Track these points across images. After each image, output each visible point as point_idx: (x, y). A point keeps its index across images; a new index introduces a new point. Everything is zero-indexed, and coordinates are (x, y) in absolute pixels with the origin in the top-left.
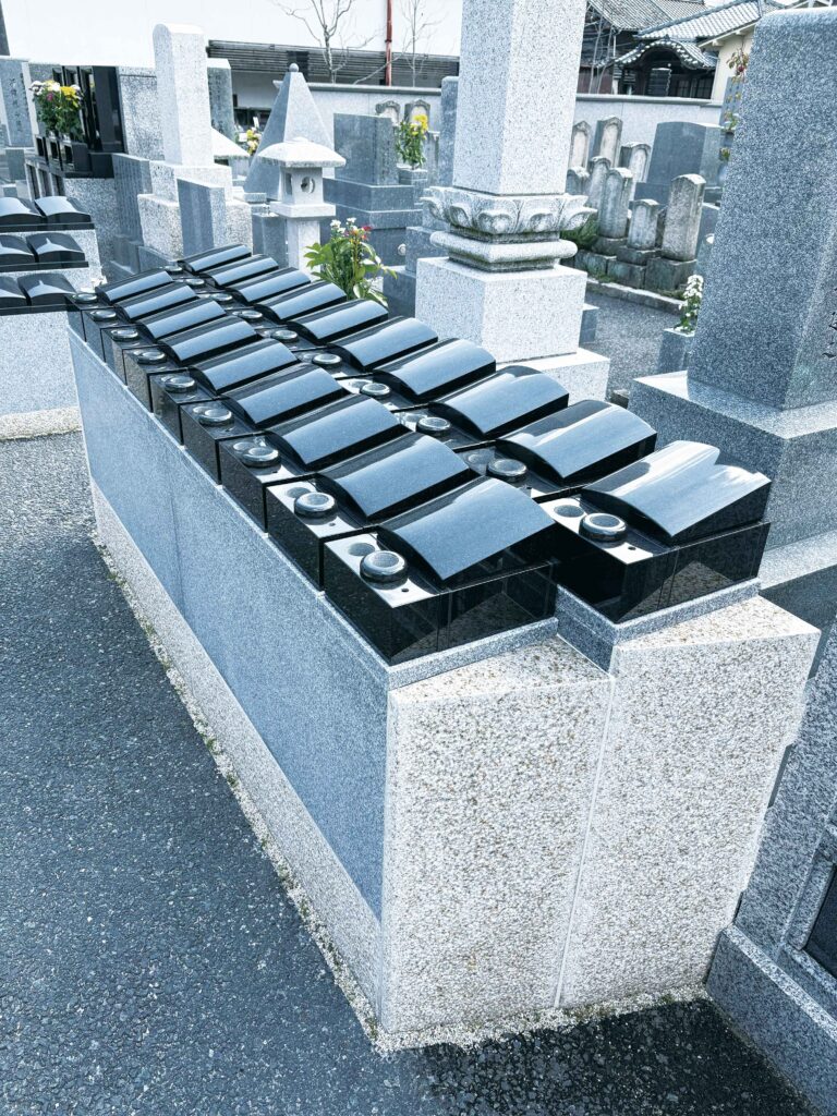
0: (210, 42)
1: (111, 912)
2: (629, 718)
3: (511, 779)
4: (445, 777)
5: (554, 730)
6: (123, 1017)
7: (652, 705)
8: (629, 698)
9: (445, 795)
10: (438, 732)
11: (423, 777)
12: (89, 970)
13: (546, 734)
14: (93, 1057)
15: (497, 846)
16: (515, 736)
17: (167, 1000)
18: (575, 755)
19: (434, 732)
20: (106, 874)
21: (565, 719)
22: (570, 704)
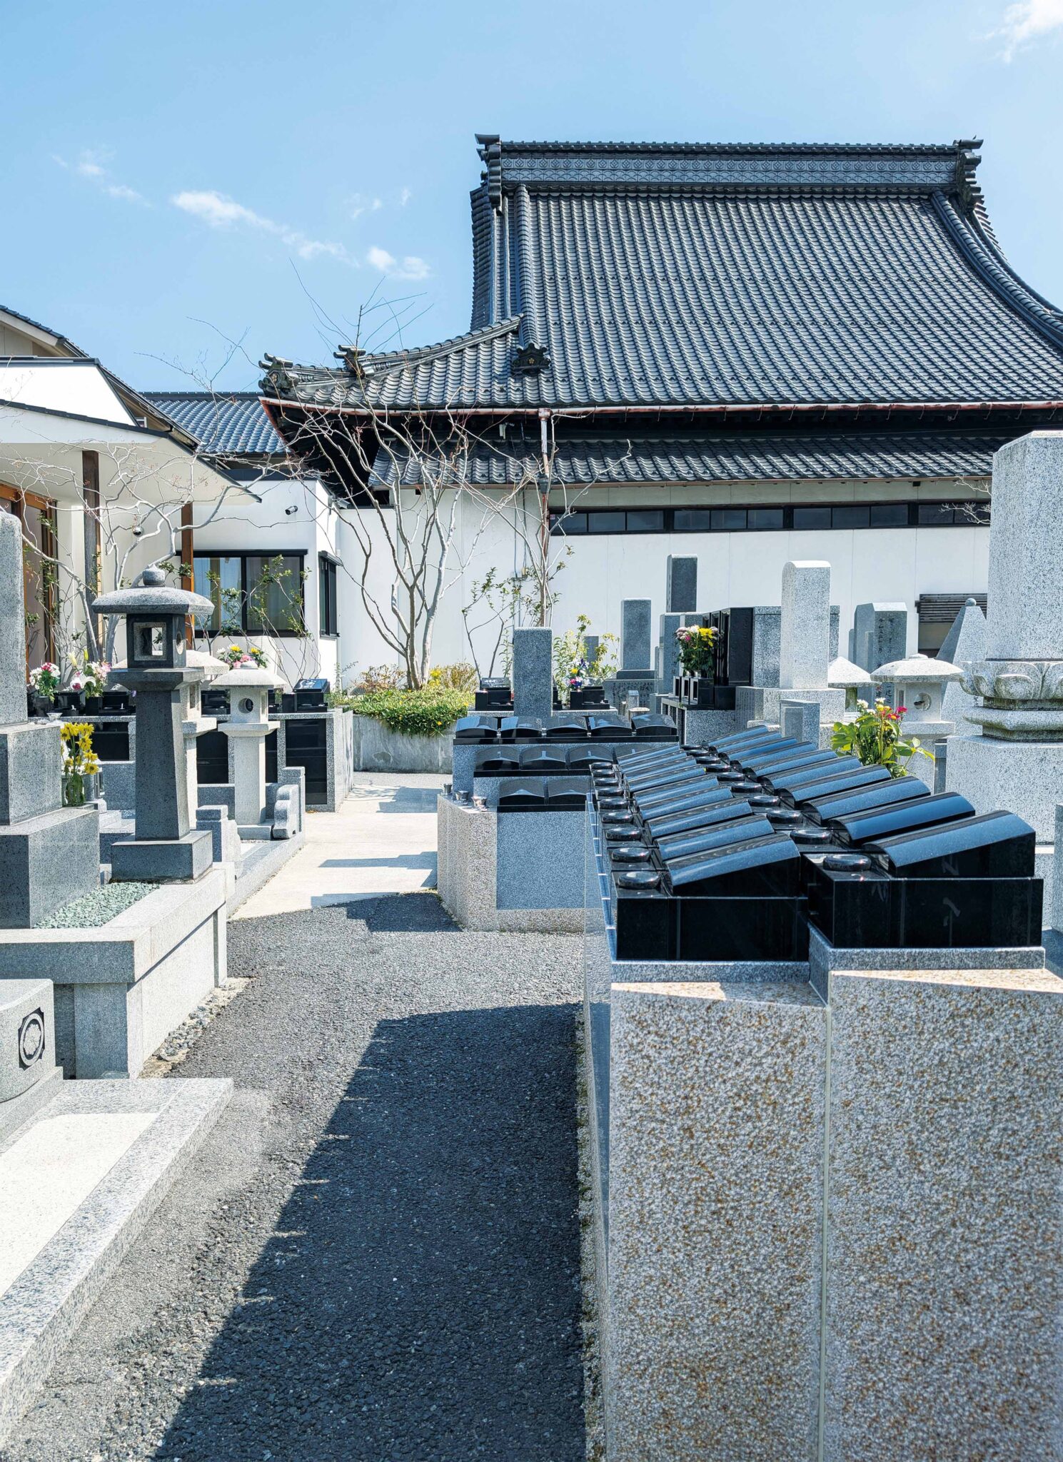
0: (921, 596)
1: (415, 1280)
2: (853, 1063)
3: (728, 1114)
4: (660, 1092)
5: (769, 1060)
6: (378, 1354)
7: (878, 1052)
8: (850, 1037)
9: (659, 1115)
10: (649, 1033)
11: (638, 1085)
12: (373, 1312)
13: (761, 1064)
14: (337, 1370)
15: (719, 1205)
16: (727, 1057)
17: (421, 1357)
18: (796, 1100)
19: (645, 1032)
20: (427, 1255)
21: (780, 1049)
22: (784, 1030)
